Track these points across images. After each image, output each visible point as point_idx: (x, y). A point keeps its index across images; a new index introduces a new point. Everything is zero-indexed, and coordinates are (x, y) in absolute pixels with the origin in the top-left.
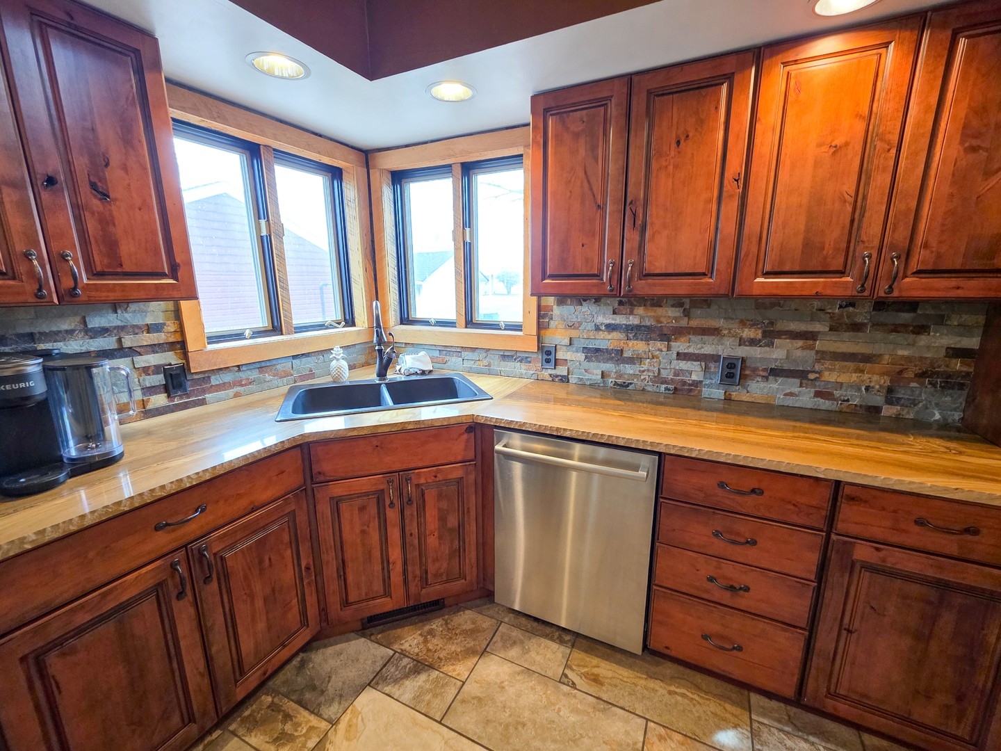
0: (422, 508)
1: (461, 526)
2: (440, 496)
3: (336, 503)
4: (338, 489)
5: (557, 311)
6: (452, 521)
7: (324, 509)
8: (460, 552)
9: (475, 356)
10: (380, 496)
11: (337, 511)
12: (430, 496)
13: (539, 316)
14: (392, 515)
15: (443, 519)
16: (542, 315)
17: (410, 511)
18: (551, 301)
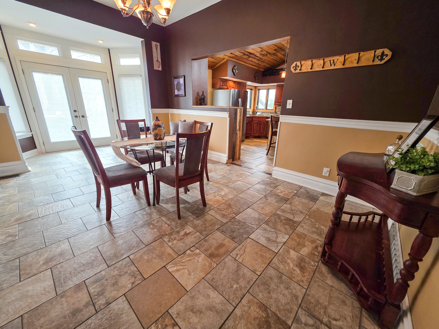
0: (261, 125)
1: (264, 128)
2: (263, 124)
3: (254, 123)
4: (254, 122)
5: (277, 107)
6: (264, 127)
7: (253, 123)
8: (264, 131)
9: (267, 113)
10: (257, 123)
11: (254, 124)
12: (262, 124)
13: (275, 108)
14: (258, 125)
15: (263, 127)
16: (276, 108)
17: (260, 125)
18: (277, 106)
